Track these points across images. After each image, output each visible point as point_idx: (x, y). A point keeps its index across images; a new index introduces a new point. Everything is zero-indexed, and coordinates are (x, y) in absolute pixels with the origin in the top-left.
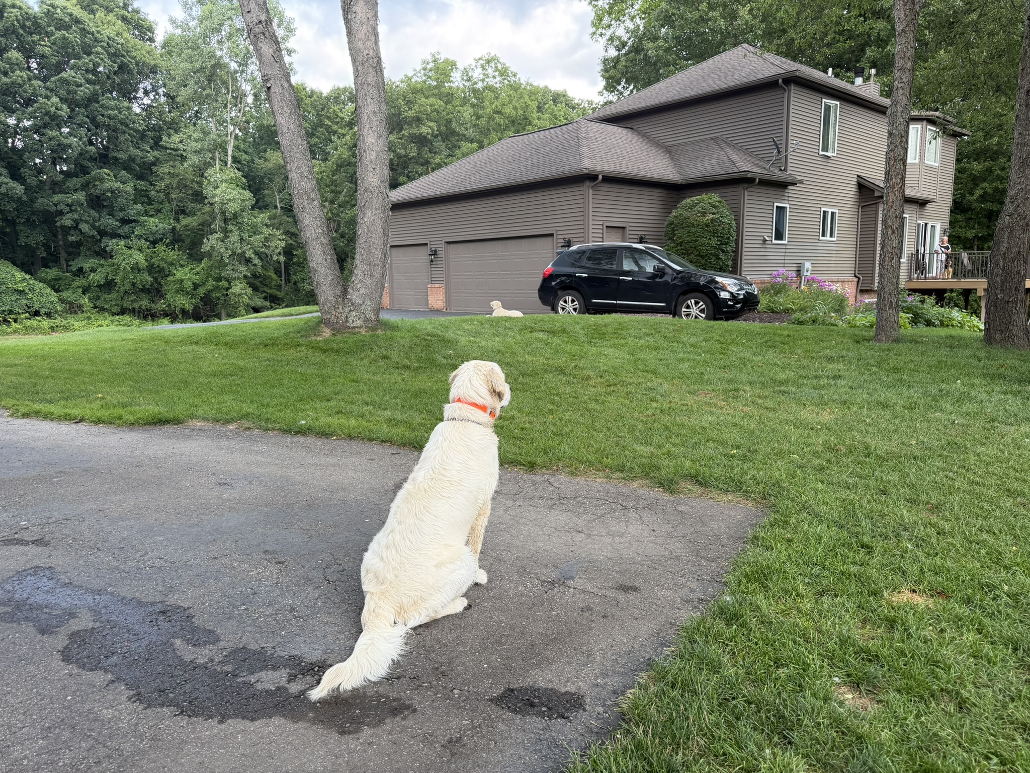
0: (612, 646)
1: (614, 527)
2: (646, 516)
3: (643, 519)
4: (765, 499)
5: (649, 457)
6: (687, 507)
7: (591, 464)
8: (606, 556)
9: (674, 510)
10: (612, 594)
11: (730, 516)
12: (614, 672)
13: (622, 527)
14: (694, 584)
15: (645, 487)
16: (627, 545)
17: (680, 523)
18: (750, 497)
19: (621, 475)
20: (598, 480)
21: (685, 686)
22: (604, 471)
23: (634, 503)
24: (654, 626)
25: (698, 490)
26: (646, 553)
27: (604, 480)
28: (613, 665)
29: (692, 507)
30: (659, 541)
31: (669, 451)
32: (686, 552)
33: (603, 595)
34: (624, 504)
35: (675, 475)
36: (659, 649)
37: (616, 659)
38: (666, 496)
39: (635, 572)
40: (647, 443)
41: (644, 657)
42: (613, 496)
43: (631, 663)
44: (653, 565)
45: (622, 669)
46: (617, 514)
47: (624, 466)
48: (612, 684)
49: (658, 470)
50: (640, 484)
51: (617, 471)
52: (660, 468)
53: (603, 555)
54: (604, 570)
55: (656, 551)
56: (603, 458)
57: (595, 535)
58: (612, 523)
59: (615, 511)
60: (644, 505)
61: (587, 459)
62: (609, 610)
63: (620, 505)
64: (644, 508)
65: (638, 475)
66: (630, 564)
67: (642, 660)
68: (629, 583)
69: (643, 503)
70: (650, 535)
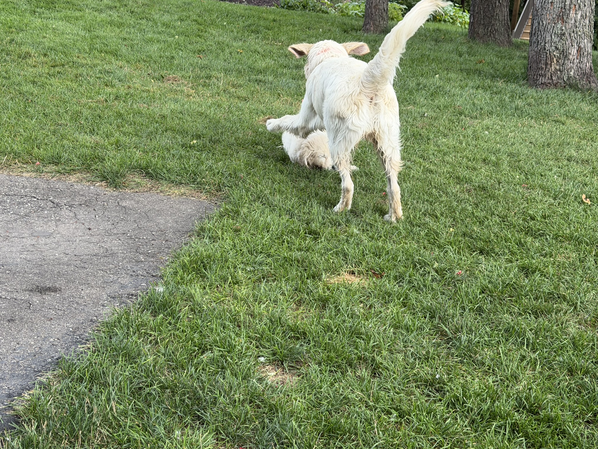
0: (15, 350)
1: (39, 226)
2: (82, 213)
3: (78, 217)
4: (220, 191)
5: (92, 147)
6: (133, 202)
7: (17, 155)
8: (25, 259)
9: (116, 206)
10: (26, 296)
11: (179, 210)
12: (13, 376)
13: (51, 227)
14: (126, 280)
15: (84, 181)
16: (54, 245)
17: (122, 220)
18: (204, 189)
19: (55, 167)
20: (25, 174)
21: (93, 379)
22: (34, 163)
23: (68, 200)
24: (70, 325)
25: (147, 183)
26: (76, 253)
27: (34, 174)
28: (13, 369)
29: (138, 202)
30: (94, 239)
31: (118, 141)
32: (124, 249)
33: (12, 298)
34: (56, 201)
35: (121, 166)
36: (73, 347)
37: (18, 362)
38: (110, 191)
39: (59, 272)
40: (92, 132)
41: (53, 357)
42: (42, 192)
43: (36, 364)
44: (82, 265)
45: (24, 371)
46: (46, 212)
47: (60, 158)
48: (8, 388)
49: (102, 162)
50: (78, 178)
51: (50, 163)
52: (104, 160)
53: (21, 258)
54: (19, 273)
55: (89, 250)
56: (33, 148)
57: (13, 237)
58: (38, 222)
59: (43, 209)
60: (81, 201)
61: (12, 150)
62: (17, 313)
63: (50, 203)
64: (81, 205)
65: (77, 168)
66: (53, 265)
67: (50, 360)
68: (48, 284)
69: (80, 199)
70: (84, 234)
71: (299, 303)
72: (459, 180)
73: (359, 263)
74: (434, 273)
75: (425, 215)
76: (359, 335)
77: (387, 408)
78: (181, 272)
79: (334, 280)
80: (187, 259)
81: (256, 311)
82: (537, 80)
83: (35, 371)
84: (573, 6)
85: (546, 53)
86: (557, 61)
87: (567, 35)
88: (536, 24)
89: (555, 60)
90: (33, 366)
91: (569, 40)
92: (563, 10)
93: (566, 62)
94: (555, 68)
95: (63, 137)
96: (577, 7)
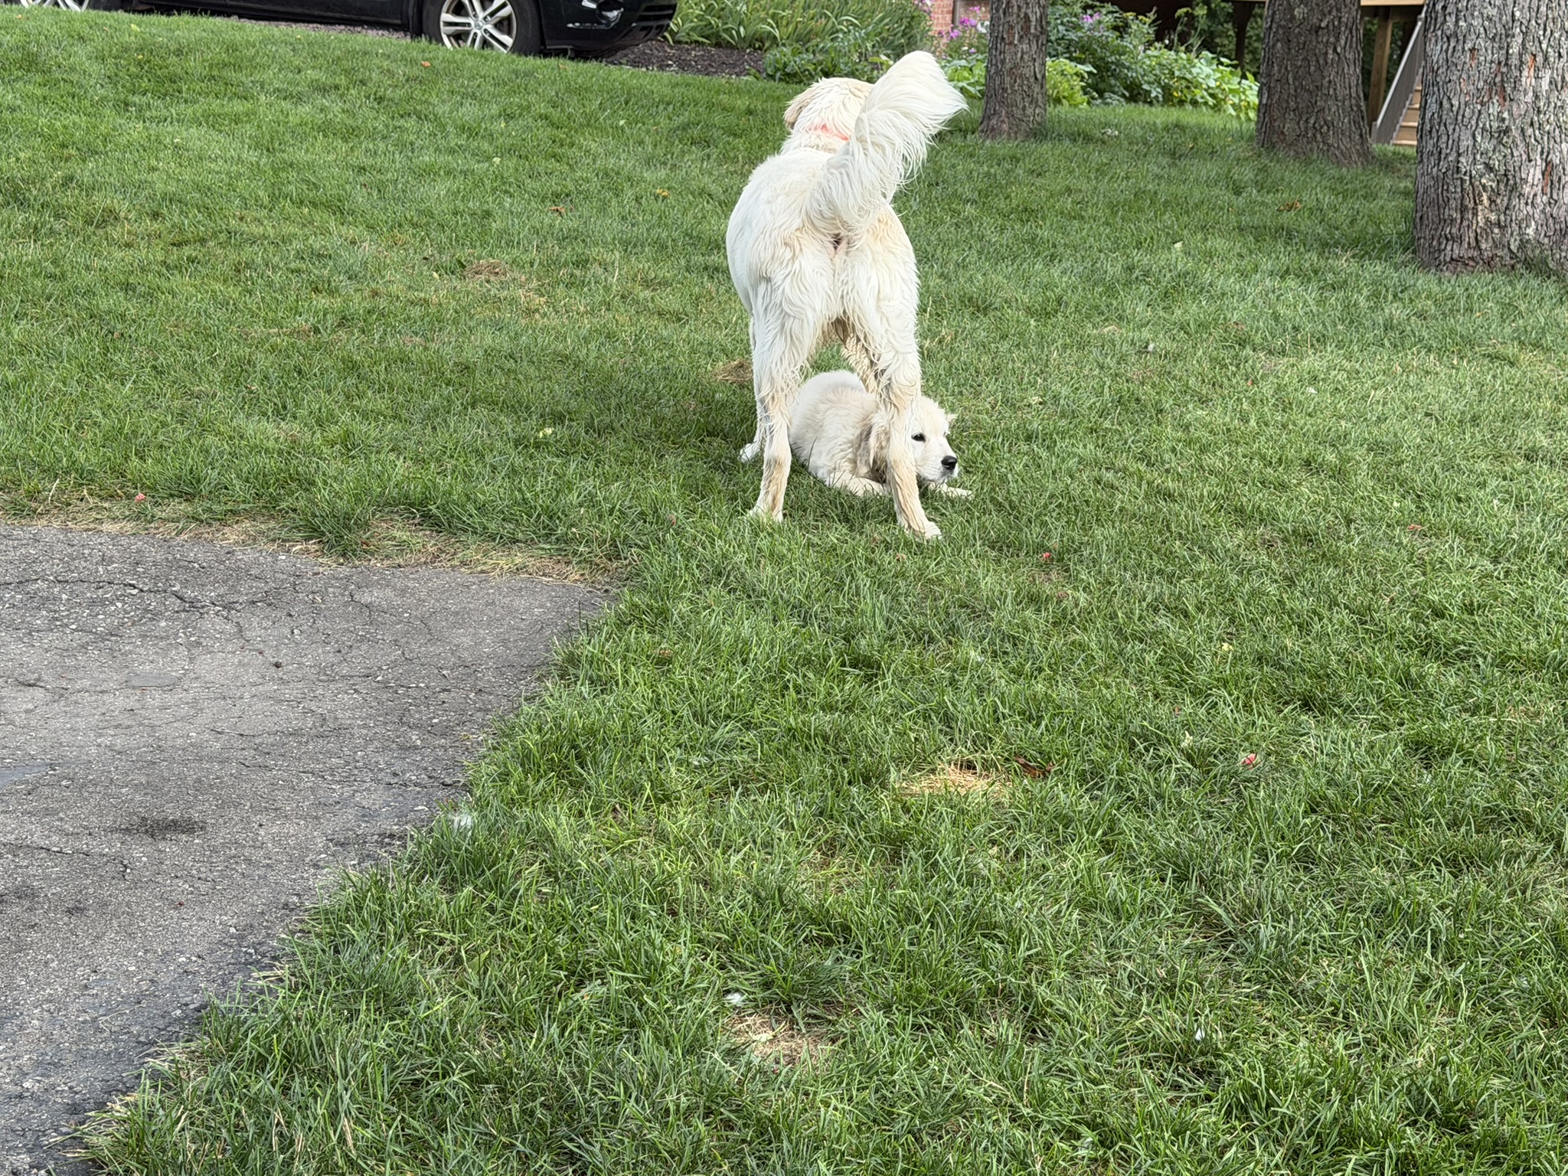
0: (86, 987)
1: (147, 662)
2: (257, 626)
3: (248, 634)
4: (618, 557)
5: (280, 453)
6: (389, 592)
7: (85, 477)
8: (110, 748)
9: (346, 604)
10: (113, 846)
11: (511, 611)
12: (82, 1057)
13: (177, 664)
14: (374, 798)
15: (262, 540)
16: (185, 710)
17: (362, 640)
18: (575, 553)
19: (184, 507)
20: (107, 527)
21: (292, 1060)
22: (129, 497)
23: (222, 591)
24: (230, 920)
25: (426, 541)
26: (244, 728)
27: (129, 526)
28: (81, 1038)
29: (403, 592)
30: (288, 693)
31: (348, 434)
32: (370, 716)
33: (78, 851)
34: (189, 593)
35: (358, 500)
36: (240, 976)
37: (94, 1020)
38: (328, 566)
39: (199, 781)
40: (281, 412)
41: (186, 1005)
42: (153, 571)
43: (142, 1024)
44: (260, 760)
45: (110, 1044)
46: (163, 624)
47: (199, 481)
48: (71, 1088)
49: (306, 490)
50: (245, 532)
51: (172, 495)
52: (313, 483)
53: (99, 745)
54: (96, 785)
55: (276, 719)
56: (127, 458)
57: (79, 692)
58: (142, 651)
59: (156, 616)
60: (255, 594)
61: (74, 463)
62: (91, 891)
63: (173, 599)
64: (254, 603)
65: (242, 506)
66: (184, 763)
67: (178, 1012)
68: (172, 813)
69: (251, 587)
70: (263, 677)
71: (830, 848)
72: (1242, 516)
73: (982, 741)
74: (1182, 762)
75: (1156, 610)
76: (989, 930)
77: (1067, 1122)
78: (517, 773)
79: (921, 786)
80: (532, 739)
81: (718, 873)
82: (1440, 251)
83: (139, 1042)
84: (1528, 58)
85: (1463, 181)
86: (1492, 201)
87: (1515, 133)
88: (1434, 107)
89: (1485, 197)
90: (135, 1029)
91: (1522, 146)
92: (1504, 70)
93: (1515, 201)
94: (1487, 220)
95: (204, 427)
96: (1540, 59)
